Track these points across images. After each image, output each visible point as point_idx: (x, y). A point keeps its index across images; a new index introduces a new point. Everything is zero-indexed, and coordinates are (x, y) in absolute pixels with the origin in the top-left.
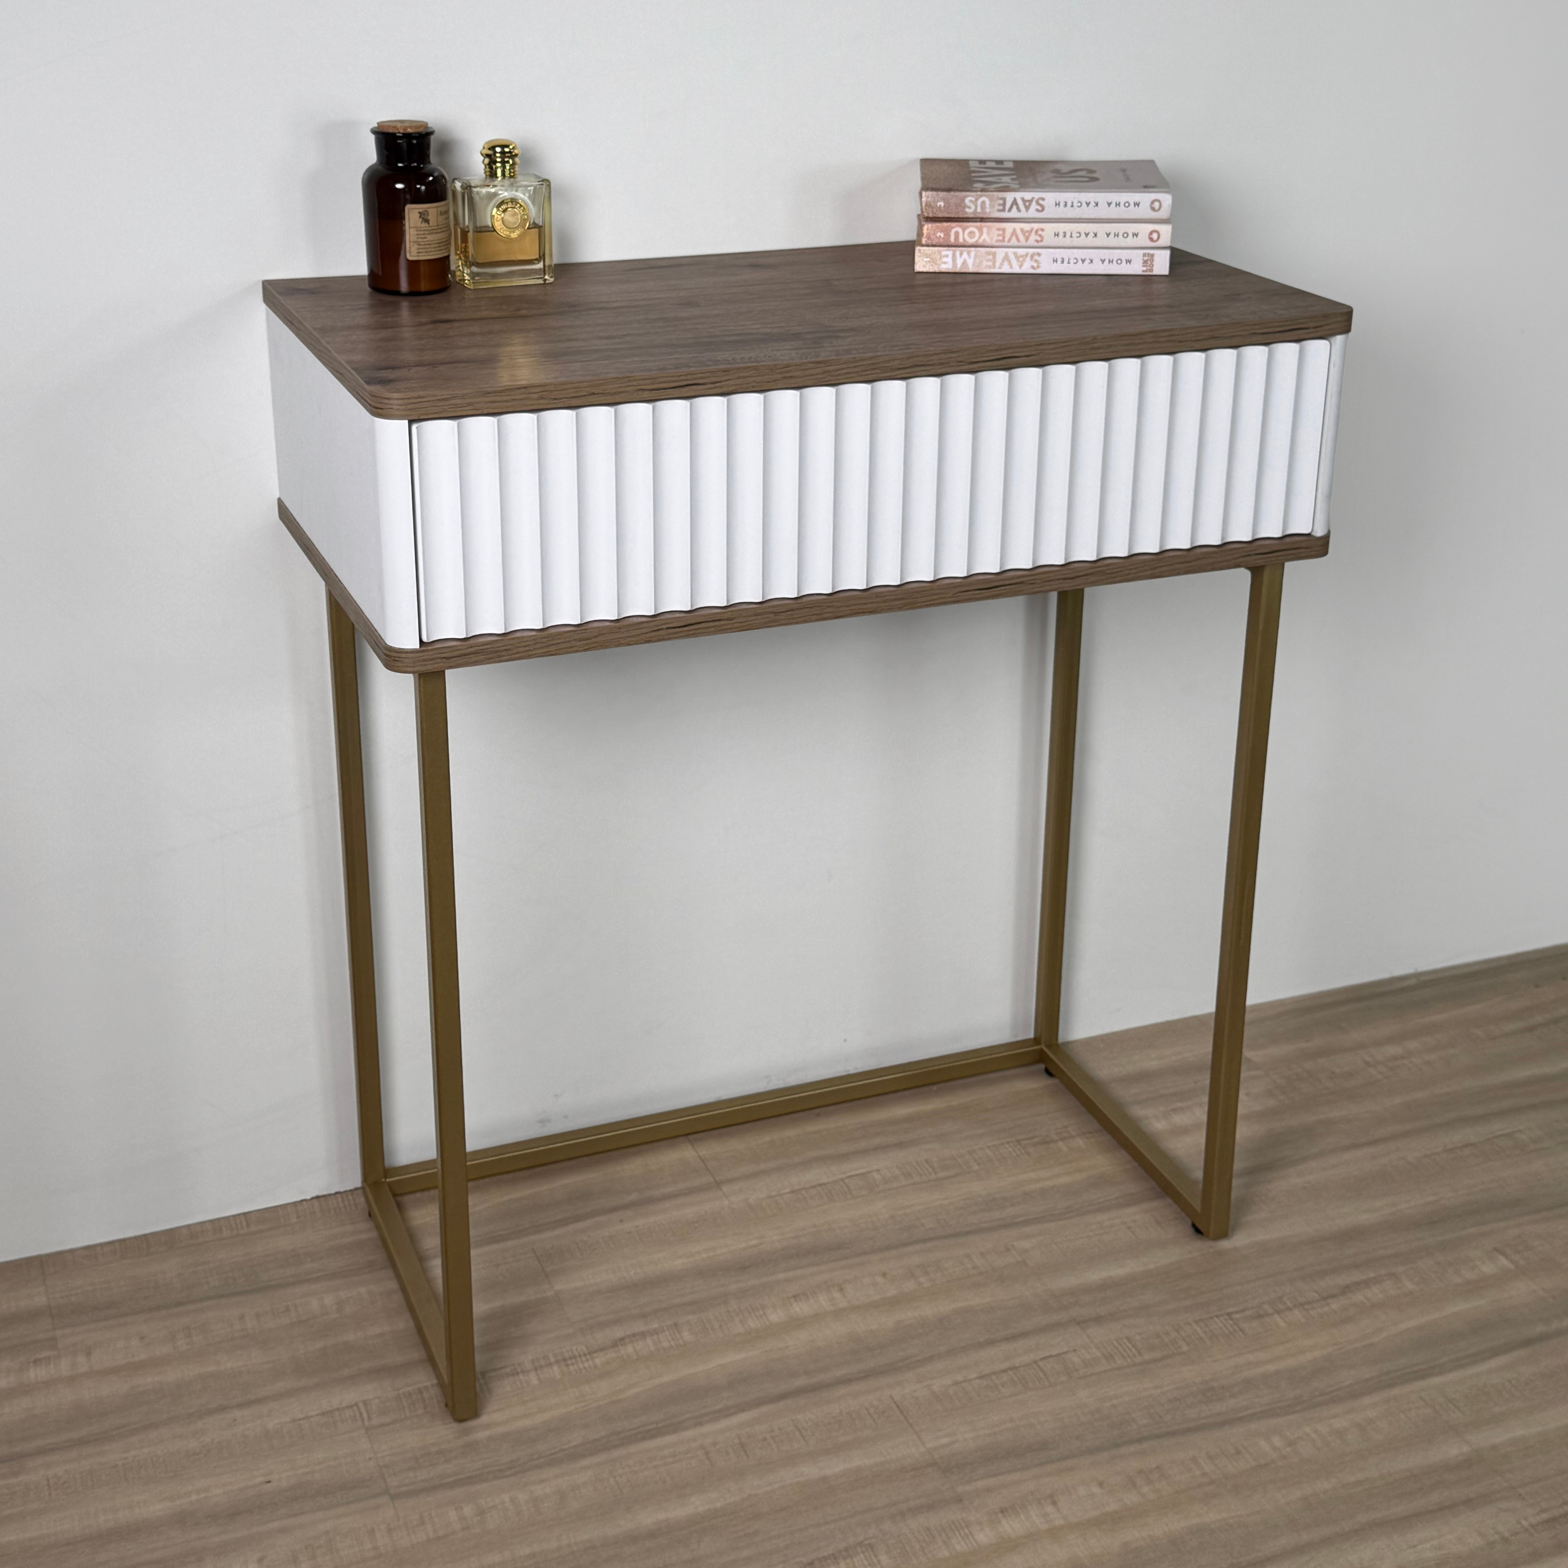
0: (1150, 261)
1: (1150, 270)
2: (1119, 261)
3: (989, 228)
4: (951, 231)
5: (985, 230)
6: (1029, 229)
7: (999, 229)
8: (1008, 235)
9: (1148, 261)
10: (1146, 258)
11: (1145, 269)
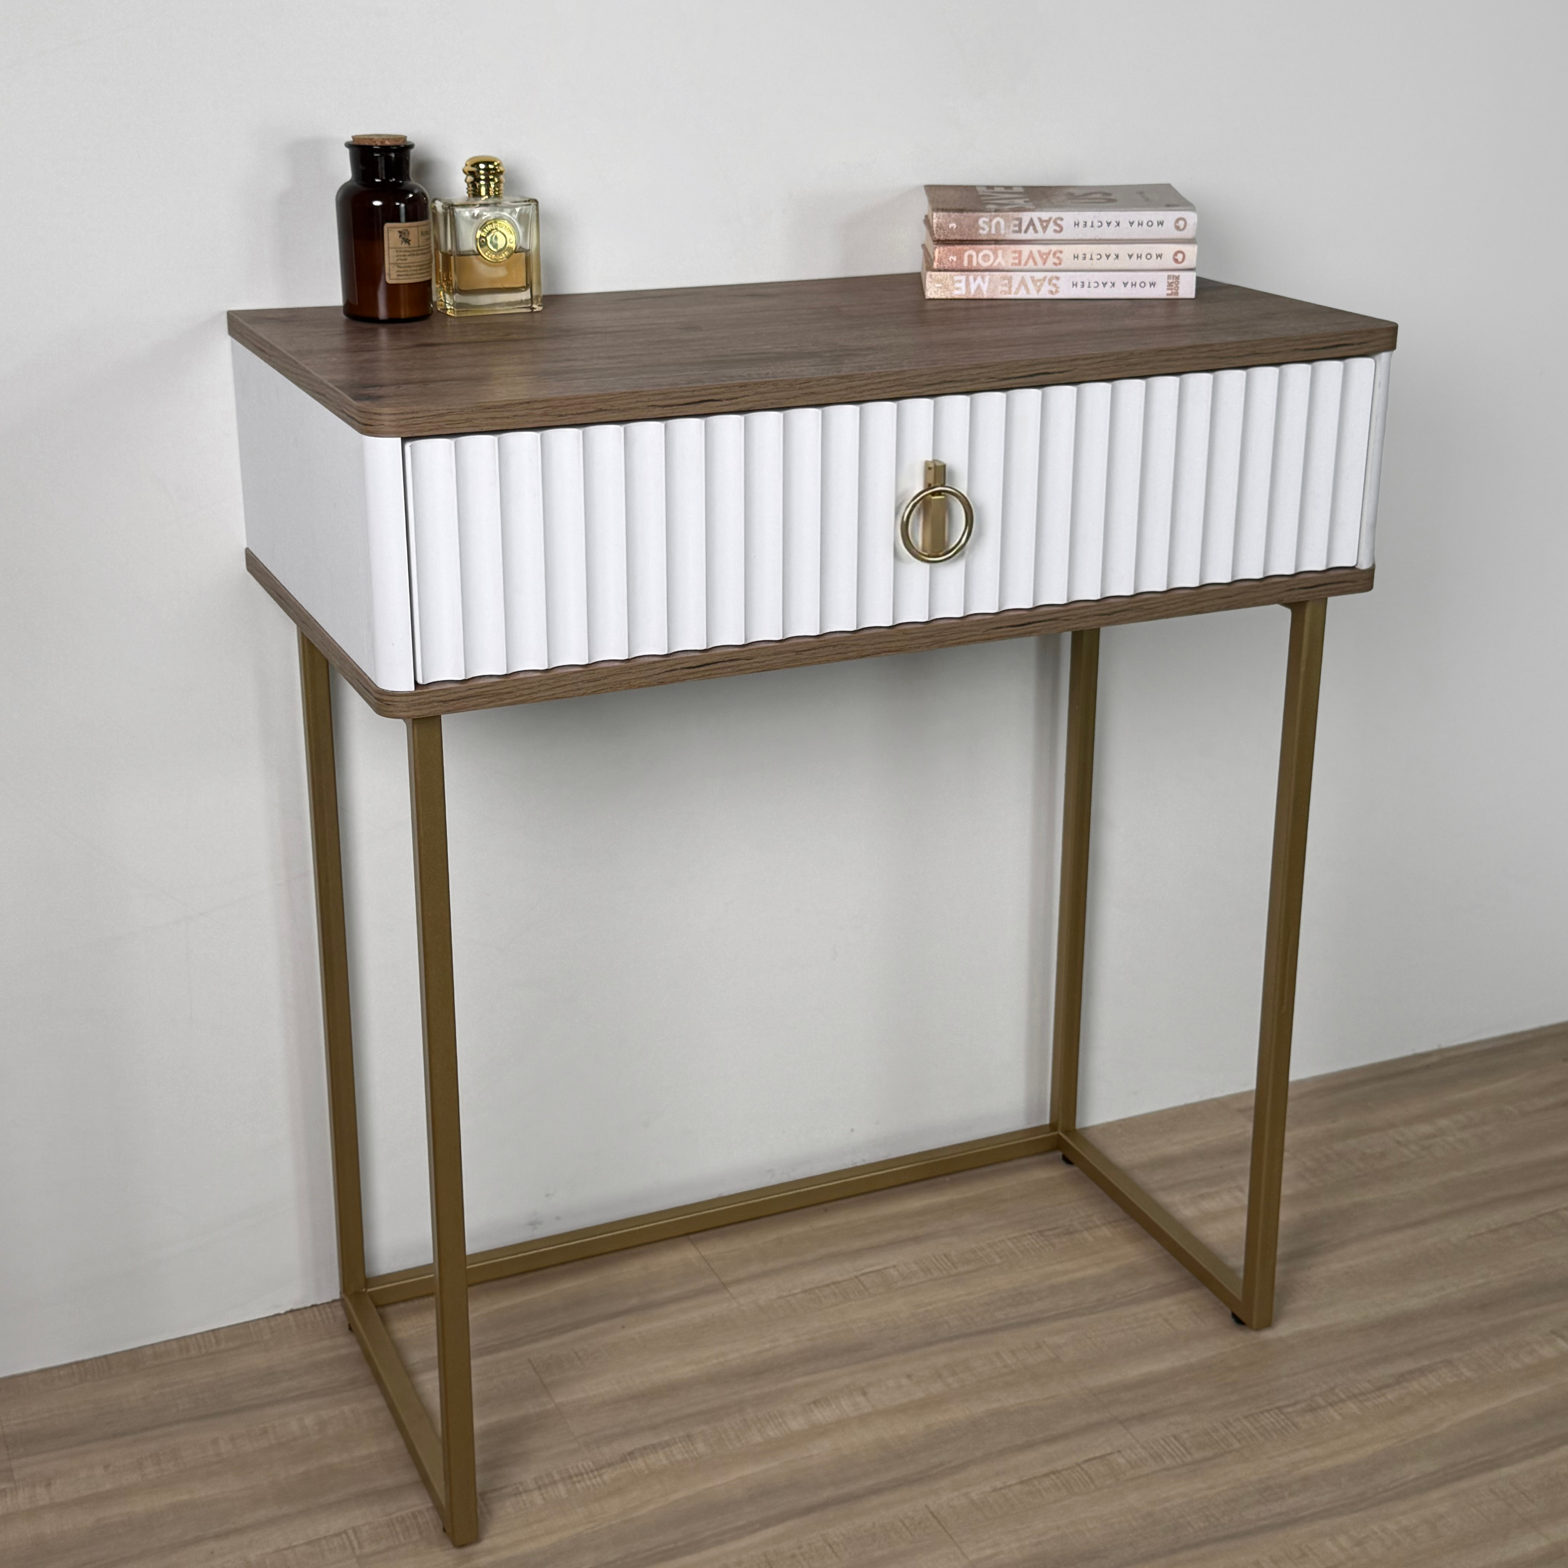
0: (1175, 284)
1: (1175, 293)
2: (1143, 284)
3: (1004, 251)
4: (964, 254)
5: (1000, 253)
6: (1047, 251)
7: (1015, 252)
8: (1024, 259)
9: (1173, 283)
10: (1170, 281)
11: (1170, 292)
